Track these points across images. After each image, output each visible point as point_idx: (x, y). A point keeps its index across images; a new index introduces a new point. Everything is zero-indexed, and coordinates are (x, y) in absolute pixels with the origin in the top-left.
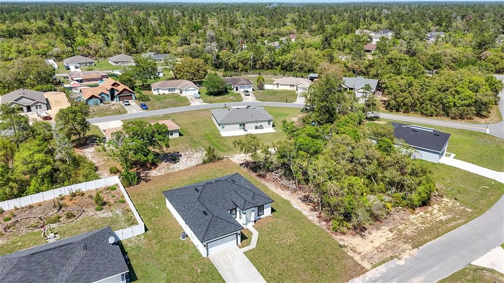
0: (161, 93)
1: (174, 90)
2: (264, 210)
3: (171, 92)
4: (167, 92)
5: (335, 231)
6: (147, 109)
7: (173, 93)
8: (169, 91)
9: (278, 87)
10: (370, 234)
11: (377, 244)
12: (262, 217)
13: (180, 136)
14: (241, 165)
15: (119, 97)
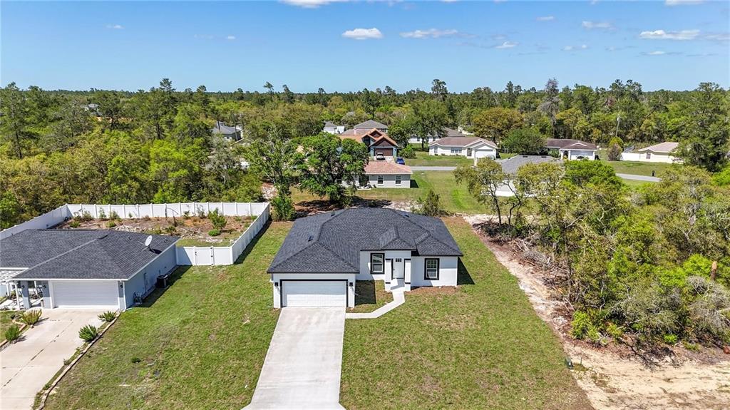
0: (439, 154)
1: (460, 151)
2: (440, 270)
3: (454, 154)
4: (448, 153)
5: (580, 337)
6: (404, 164)
7: (457, 155)
8: (452, 151)
9: (648, 157)
10: (674, 364)
11: (677, 388)
12: (434, 283)
13: (411, 187)
14: (475, 225)
15: (375, 150)
